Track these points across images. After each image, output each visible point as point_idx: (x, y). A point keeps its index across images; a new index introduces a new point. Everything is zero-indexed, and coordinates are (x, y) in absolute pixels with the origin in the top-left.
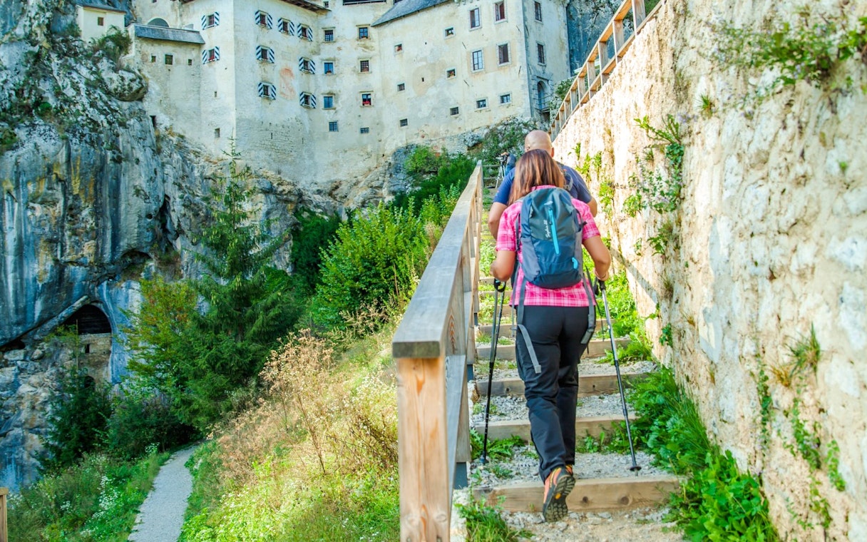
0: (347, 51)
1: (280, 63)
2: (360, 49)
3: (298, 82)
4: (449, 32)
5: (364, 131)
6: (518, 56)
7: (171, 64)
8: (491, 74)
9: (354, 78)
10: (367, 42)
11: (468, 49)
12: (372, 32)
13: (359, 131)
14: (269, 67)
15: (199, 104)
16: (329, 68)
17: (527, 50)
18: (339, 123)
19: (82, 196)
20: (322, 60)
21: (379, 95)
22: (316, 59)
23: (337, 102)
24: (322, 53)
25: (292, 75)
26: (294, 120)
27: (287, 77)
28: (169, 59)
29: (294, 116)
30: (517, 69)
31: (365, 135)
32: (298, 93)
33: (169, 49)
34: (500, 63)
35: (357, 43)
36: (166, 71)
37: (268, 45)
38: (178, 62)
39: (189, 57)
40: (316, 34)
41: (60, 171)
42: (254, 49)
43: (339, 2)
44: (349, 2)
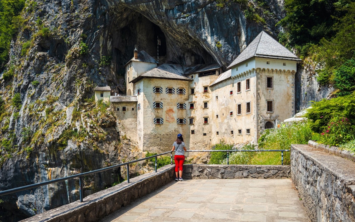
0: (199, 99)
1: (165, 108)
2: (204, 97)
3: (176, 114)
4: (231, 93)
5: (205, 134)
6: (253, 110)
7: (125, 111)
8: (244, 117)
9: (202, 111)
10: (207, 94)
11: (237, 103)
12: (209, 89)
13: (203, 134)
14: (159, 111)
15: (137, 126)
16: (192, 106)
17: (257, 107)
18: (195, 131)
19: (88, 165)
20: (189, 103)
21: (211, 118)
22: (187, 103)
23: (194, 122)
24: (189, 99)
25: (173, 112)
26: (174, 131)
27: (170, 114)
28: (124, 109)
29: (173, 129)
30: (253, 116)
31: (205, 137)
32: (176, 119)
33: (124, 105)
34: (247, 112)
35: (203, 94)
36: (123, 114)
37: (160, 101)
38: (128, 109)
39: (132, 107)
40: (187, 92)
41: (79, 157)
42: (152, 104)
43: (197, 75)
44: (201, 75)
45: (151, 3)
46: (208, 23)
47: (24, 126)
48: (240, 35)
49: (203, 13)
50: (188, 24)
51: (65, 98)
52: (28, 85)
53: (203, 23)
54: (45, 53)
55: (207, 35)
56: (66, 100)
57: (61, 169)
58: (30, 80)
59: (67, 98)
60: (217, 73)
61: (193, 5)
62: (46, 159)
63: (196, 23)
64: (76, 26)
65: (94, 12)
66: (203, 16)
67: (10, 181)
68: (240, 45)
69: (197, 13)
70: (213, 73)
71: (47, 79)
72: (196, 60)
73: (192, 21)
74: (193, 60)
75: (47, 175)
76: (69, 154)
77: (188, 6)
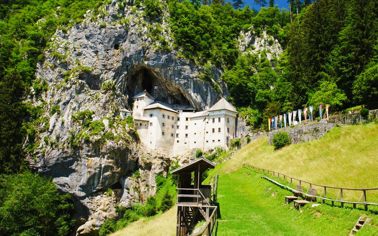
0: (183, 123)
1: (167, 127)
2: (186, 123)
3: (170, 131)
6: (223, 132)
8: (217, 134)
9: (184, 130)
10: (188, 122)
11: (211, 127)
12: (189, 120)
13: (184, 143)
14: (164, 128)
15: (147, 136)
16: (178, 127)
17: (225, 130)
18: (179, 141)
20: (177, 125)
21: (190, 134)
22: (175, 125)
23: (179, 136)
24: (176, 123)
25: (169, 129)
28: (141, 124)
29: (169, 139)
31: (186, 144)
32: (170, 133)
33: (141, 122)
34: (219, 132)
35: (185, 121)
36: (140, 127)
37: (164, 122)
38: (143, 125)
39: (145, 124)
40: (176, 119)
41: (116, 151)
42: (161, 124)
43: (182, 111)
44: (184, 111)
45: (163, 69)
46: (193, 87)
47: (68, 128)
48: (207, 96)
49: (191, 81)
50: (182, 85)
51: (101, 113)
52: (70, 100)
53: (190, 86)
54: (83, 81)
55: (191, 92)
56: (101, 114)
57: (99, 159)
58: (72, 97)
59: (102, 113)
60: (194, 111)
61: (187, 76)
62: (88, 151)
63: (186, 86)
64: (110, 70)
65: (122, 63)
66: (191, 82)
67: (49, 167)
68: (207, 100)
69: (188, 81)
70: (192, 111)
71: (84, 99)
72: (174, 101)
73: (185, 84)
74: (173, 101)
75: (87, 163)
76: (109, 149)
77: (184, 76)
